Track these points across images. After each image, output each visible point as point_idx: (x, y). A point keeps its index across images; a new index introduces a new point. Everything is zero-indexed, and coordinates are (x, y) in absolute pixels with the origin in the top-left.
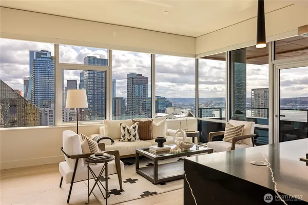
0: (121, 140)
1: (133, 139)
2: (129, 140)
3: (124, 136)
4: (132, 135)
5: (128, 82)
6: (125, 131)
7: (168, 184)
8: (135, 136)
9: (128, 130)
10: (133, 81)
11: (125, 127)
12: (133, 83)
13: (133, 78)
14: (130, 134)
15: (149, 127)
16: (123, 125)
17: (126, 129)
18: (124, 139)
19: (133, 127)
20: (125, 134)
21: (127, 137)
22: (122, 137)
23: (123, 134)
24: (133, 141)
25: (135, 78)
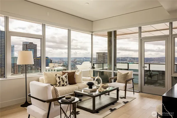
0: (57, 85)
1: (66, 84)
2: (63, 85)
3: (59, 83)
4: (65, 82)
5: (23, 47)
6: (60, 79)
7: (101, 112)
8: (66, 82)
9: (62, 79)
10: (26, 46)
11: (60, 77)
12: (27, 48)
13: (27, 45)
14: (63, 81)
15: (74, 76)
16: (58, 75)
17: (61, 78)
18: (60, 85)
19: (65, 77)
20: (60, 82)
21: (62, 83)
22: (58, 83)
23: (58, 81)
24: (66, 86)
25: (28, 45)
